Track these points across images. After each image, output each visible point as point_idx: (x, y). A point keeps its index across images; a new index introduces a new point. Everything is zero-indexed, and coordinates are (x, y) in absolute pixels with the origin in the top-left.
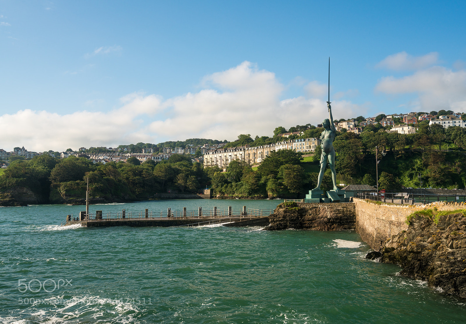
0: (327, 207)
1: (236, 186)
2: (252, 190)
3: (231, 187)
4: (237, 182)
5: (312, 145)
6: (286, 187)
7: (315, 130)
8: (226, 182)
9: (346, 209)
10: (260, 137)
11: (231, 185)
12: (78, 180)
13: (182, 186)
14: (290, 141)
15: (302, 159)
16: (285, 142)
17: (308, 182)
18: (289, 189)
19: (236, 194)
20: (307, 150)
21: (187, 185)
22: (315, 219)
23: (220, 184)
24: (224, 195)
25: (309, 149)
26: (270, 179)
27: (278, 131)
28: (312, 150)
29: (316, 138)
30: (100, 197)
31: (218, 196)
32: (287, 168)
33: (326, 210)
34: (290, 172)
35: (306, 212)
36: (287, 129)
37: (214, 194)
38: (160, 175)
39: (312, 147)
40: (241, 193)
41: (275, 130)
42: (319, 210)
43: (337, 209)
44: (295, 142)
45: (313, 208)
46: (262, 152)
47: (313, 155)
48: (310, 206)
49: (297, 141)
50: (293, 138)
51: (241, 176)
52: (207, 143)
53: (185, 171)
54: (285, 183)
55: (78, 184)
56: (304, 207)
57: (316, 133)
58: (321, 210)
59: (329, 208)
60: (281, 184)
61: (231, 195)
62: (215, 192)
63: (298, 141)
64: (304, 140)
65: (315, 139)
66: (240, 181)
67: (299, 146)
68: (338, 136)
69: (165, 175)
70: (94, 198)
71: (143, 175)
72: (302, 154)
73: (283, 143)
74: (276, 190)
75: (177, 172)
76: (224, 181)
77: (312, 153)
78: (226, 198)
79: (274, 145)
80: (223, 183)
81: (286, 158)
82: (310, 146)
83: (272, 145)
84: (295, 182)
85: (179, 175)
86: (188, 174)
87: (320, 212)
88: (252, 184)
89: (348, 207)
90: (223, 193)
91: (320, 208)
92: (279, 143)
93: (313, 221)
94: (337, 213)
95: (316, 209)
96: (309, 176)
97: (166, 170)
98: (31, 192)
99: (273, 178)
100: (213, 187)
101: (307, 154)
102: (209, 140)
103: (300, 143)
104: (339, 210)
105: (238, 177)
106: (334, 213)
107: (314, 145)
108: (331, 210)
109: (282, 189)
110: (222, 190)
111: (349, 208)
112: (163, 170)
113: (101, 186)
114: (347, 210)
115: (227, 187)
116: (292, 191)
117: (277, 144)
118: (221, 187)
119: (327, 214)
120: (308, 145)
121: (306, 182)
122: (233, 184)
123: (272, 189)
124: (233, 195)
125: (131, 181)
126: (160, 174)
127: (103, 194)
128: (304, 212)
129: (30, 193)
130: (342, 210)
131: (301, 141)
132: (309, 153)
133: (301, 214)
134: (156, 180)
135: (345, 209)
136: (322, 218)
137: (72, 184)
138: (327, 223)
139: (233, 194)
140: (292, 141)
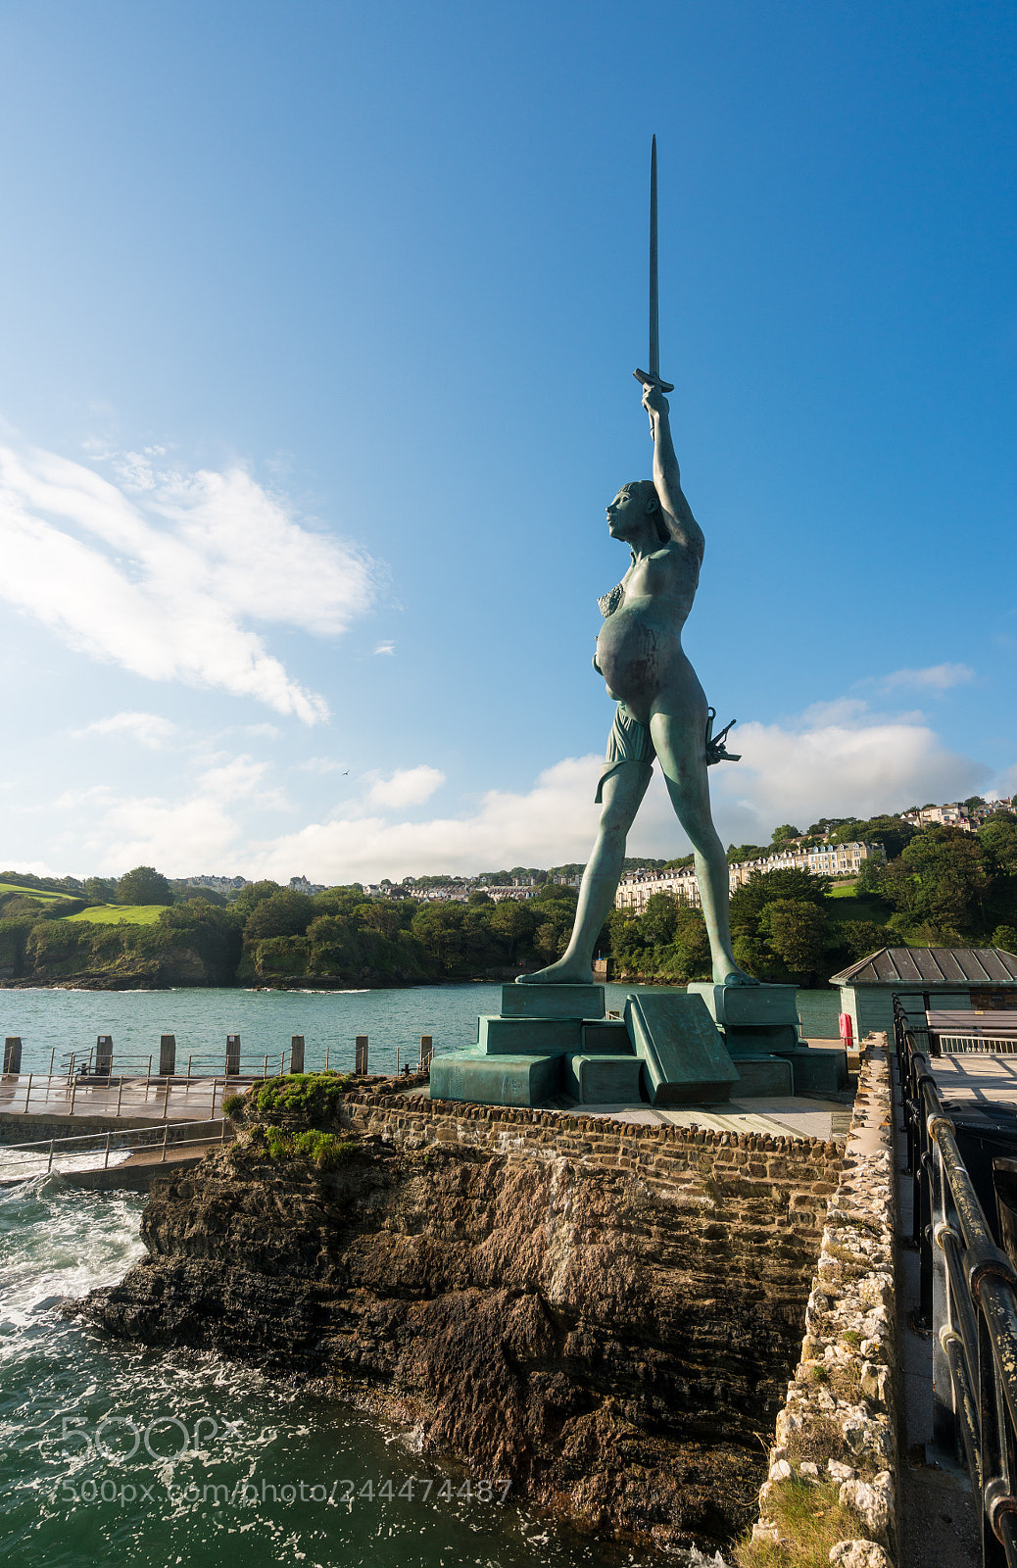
0: (560, 1163)
1: (661, 953)
2: (696, 962)
3: (650, 954)
4: (665, 943)
5: (853, 860)
6: (778, 958)
7: (860, 827)
8: (641, 943)
9: (755, 1215)
10: (738, 846)
11: (651, 950)
12: (295, 934)
13: (547, 952)
14: (802, 852)
15: (829, 891)
16: (790, 854)
17: (838, 946)
18: (788, 962)
19: (661, 974)
20: (843, 870)
21: (557, 949)
22: (443, 1286)
23: (627, 948)
24: (636, 973)
25: (846, 869)
26: (738, 936)
27: (782, 835)
28: (853, 871)
29: (862, 843)
30: (330, 974)
31: (623, 975)
32: (780, 910)
33: (546, 1199)
34: (788, 918)
35: (387, 1186)
36: (803, 829)
37: (616, 970)
38: (504, 926)
39: (854, 863)
40: (672, 971)
41: (774, 832)
42: (492, 1191)
43: (654, 1204)
44: (813, 853)
45: (446, 1153)
46: (738, 878)
47: (855, 881)
48: (432, 1134)
49: (817, 850)
50: (809, 846)
51: (675, 930)
52: (644, 866)
53: (557, 918)
54: (775, 945)
55: (292, 943)
56: (385, 1136)
57: (864, 831)
58: (508, 1187)
59: (585, 1174)
60: (766, 950)
61: (650, 975)
62: (617, 967)
63: (819, 850)
64: (835, 848)
65: (860, 845)
66: (672, 941)
67: (820, 862)
68: (918, 837)
69: (515, 928)
70: (318, 975)
71: (462, 925)
72: (830, 879)
73: (785, 856)
74: (753, 965)
75: (540, 919)
76: (637, 942)
77: (855, 877)
78: (640, 980)
79: (764, 861)
80: (634, 945)
81: (786, 887)
82: (849, 862)
83: (759, 861)
84: (803, 944)
85: (546, 925)
86: (562, 925)
87: (492, 1214)
88: (695, 947)
89: (776, 1195)
90: (634, 970)
91: (500, 1163)
92: (777, 857)
93: (418, 1310)
94: (653, 1257)
95: (465, 1175)
96: (839, 929)
97: (516, 914)
98: (199, 958)
99: (744, 934)
100: (615, 954)
101: (842, 879)
102: (649, 860)
103: (825, 854)
104: (673, 1209)
105: (667, 933)
106: (621, 1251)
107: (858, 858)
108: (598, 1206)
109: (768, 961)
110: (630, 961)
111: (782, 1207)
112: (509, 915)
113: (337, 948)
114: (762, 1237)
115: (640, 955)
116: (795, 968)
117: (772, 858)
118: (630, 955)
119: (544, 1246)
120: (845, 860)
121: (832, 944)
122: (657, 948)
123: (743, 961)
124: (656, 976)
125: (436, 938)
126: (504, 924)
127: (338, 967)
128: (374, 1188)
129: (197, 961)
130: (710, 1214)
131: (827, 849)
132: (848, 878)
133: (347, 1205)
134: (492, 936)
135: (739, 1206)
136: (496, 1283)
137: (279, 944)
138: (534, 1364)
139: (655, 972)
140: (805, 851)
